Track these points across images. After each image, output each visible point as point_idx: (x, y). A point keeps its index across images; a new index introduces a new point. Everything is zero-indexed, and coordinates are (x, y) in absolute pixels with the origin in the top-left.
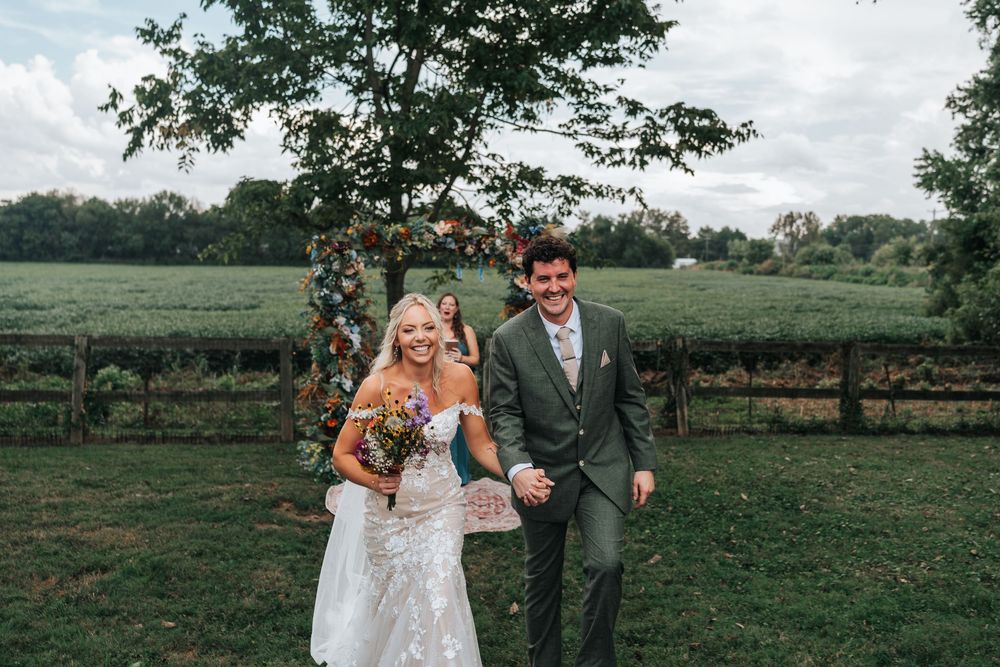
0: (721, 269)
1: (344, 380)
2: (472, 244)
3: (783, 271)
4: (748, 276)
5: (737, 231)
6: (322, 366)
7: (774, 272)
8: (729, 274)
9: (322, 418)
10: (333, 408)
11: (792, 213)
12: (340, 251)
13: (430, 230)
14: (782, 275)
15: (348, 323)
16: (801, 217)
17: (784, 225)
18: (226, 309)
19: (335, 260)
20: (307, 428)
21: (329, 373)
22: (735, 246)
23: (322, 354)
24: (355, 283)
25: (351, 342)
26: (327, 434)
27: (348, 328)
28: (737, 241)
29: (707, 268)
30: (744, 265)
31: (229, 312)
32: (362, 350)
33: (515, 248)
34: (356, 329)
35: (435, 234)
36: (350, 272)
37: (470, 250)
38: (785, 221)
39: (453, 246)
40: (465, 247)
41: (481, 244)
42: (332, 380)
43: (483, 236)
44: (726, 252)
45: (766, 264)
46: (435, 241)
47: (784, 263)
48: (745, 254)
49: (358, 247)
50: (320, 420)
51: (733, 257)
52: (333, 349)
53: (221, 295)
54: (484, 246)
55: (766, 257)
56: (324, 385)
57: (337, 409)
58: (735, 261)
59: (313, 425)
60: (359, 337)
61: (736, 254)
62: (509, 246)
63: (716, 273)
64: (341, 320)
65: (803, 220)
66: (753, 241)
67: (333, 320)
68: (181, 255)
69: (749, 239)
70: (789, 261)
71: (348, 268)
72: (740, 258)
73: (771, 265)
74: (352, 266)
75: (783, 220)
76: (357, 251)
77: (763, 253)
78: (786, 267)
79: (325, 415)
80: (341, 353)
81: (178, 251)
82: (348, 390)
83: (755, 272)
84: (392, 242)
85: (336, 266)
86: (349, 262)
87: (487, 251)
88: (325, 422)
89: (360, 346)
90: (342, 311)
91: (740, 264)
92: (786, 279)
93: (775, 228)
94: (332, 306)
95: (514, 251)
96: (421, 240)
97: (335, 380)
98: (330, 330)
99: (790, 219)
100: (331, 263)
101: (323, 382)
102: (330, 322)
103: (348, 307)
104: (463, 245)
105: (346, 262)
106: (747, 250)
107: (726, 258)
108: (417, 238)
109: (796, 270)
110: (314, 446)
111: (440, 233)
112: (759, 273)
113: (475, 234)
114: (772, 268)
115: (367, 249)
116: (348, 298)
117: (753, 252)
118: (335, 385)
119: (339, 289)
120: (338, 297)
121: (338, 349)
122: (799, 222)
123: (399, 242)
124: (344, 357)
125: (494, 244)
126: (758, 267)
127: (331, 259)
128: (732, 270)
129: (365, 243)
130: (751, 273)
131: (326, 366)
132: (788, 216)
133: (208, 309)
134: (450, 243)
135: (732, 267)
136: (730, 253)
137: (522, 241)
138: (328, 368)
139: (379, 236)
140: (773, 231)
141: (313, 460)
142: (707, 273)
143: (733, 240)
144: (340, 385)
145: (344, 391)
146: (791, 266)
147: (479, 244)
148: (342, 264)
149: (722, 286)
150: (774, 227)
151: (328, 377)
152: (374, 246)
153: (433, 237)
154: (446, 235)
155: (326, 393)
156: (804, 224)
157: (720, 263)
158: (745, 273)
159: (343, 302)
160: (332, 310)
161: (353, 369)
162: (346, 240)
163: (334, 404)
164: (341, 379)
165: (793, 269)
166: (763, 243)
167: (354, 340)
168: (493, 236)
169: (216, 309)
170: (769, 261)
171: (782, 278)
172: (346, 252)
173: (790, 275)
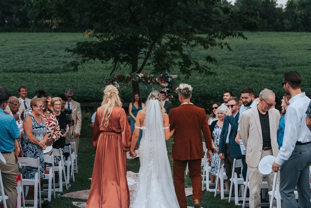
2: (149, 80)
12: (112, 82)
13: (137, 76)
35: (139, 77)
37: (149, 81)
39: (144, 81)
40: (148, 81)
43: (153, 77)
54: (153, 80)
62: (160, 81)
68: (8, 24)
76: (117, 82)
81: (6, 22)
84: (127, 79)
87: (154, 82)
95: (161, 82)
96: (135, 79)
104: (147, 80)
111: (140, 77)
113: (150, 77)
123: (129, 79)
125: (156, 80)
129: (119, 79)
137: (163, 79)
139: (123, 78)
152: (122, 80)
153: (138, 78)
154: (142, 77)
162: (114, 79)
168: (155, 78)
172: (114, 83)
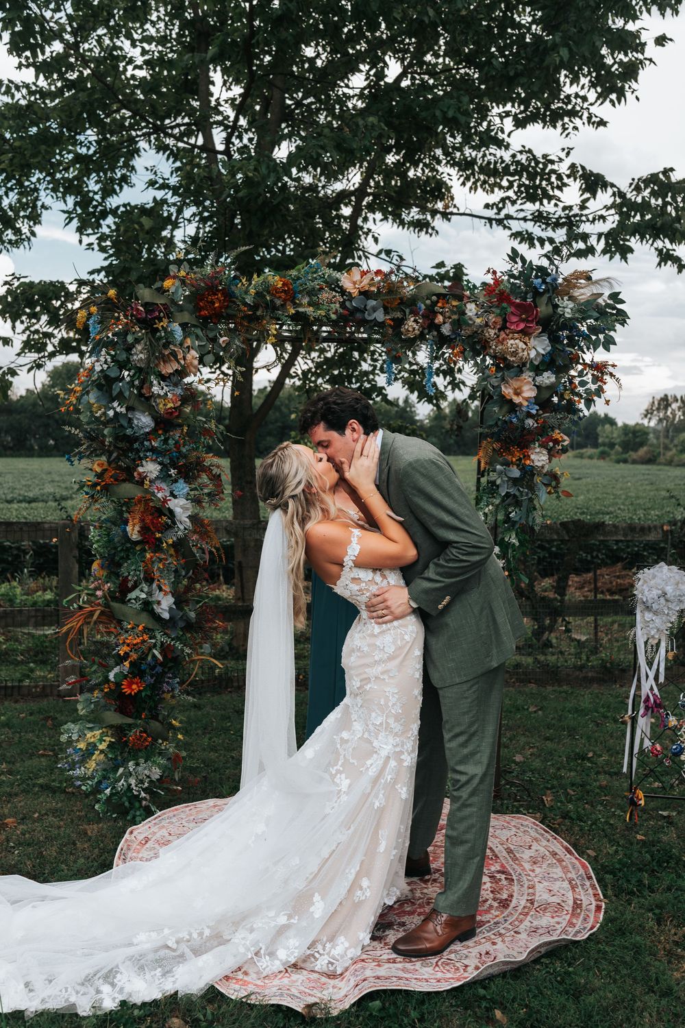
0: (591, 457)
1: (158, 596)
2: (415, 313)
3: (662, 459)
4: (622, 465)
5: (606, 415)
6: (113, 566)
7: (651, 460)
8: (601, 463)
9: (111, 676)
10: (134, 656)
11: (666, 396)
12: (148, 324)
13: (335, 286)
14: (659, 464)
15: (164, 476)
16: (676, 400)
17: (658, 409)
18: (31, 501)
19: (137, 341)
20: (79, 698)
21: (126, 580)
22: (604, 432)
23: (110, 541)
24: (179, 391)
25: (171, 513)
26: (122, 710)
27: (163, 486)
28: (607, 426)
29: (576, 457)
30: (617, 453)
31: (33, 505)
32: (195, 532)
33: (505, 321)
34: (182, 487)
35: (343, 292)
36: (169, 369)
37: (412, 324)
38: (659, 404)
39: (380, 316)
40: (403, 319)
41: (435, 313)
42: (132, 595)
43: (440, 296)
44: (596, 438)
45: (642, 451)
46: (343, 305)
47: (662, 450)
48: (618, 440)
49: (186, 317)
50: (107, 680)
51: (604, 444)
52: (133, 531)
53: (30, 486)
54: (440, 319)
55: (642, 444)
56: (115, 605)
57: (143, 658)
58: (606, 449)
59: (91, 690)
60: (189, 504)
61: (607, 440)
62: (492, 318)
63: (586, 461)
64: (150, 468)
65: (679, 404)
66: (626, 426)
67: (135, 469)
69: (620, 424)
70: (666, 448)
71: (166, 360)
72: (612, 445)
73: (646, 453)
74: (174, 354)
75: (656, 403)
76: (184, 326)
77: (637, 440)
78: (664, 454)
79: (116, 670)
80: (149, 539)
82: (166, 616)
83: (630, 460)
84: (255, 307)
85: (139, 355)
86: (166, 346)
87: (447, 328)
88: (118, 684)
89: (188, 523)
90: (153, 450)
91: (613, 452)
92: (667, 468)
93: (648, 413)
94: (132, 440)
95: (503, 328)
96: (315, 305)
97: (139, 594)
98: (128, 489)
99: (665, 402)
100: (129, 349)
101: (114, 599)
102: (128, 474)
103: (166, 441)
104: (399, 315)
105: (161, 347)
106: (619, 436)
107: (596, 445)
108: (305, 301)
109: (676, 459)
110: (93, 736)
111: (354, 291)
112: (634, 462)
113: (424, 293)
114: (648, 456)
115: (204, 323)
116: (164, 423)
117: (627, 438)
118: (138, 606)
119: (146, 400)
120: (144, 421)
121: (144, 530)
122: (675, 406)
123: (272, 307)
124: (157, 546)
125: (464, 313)
126: (633, 455)
127: (130, 339)
128: (604, 458)
129: (201, 309)
130: (625, 461)
131: (119, 565)
132: (662, 399)
133: (9, 502)
134: (374, 309)
135: (603, 456)
136: (600, 440)
137: (517, 306)
138: (123, 571)
139: (229, 295)
140: (646, 416)
141: (92, 765)
142: (577, 462)
143: (603, 426)
144: (147, 606)
145: (157, 618)
146: (669, 454)
147: (431, 313)
148: (151, 349)
149: (599, 475)
150: (647, 411)
151: (123, 590)
152: (218, 317)
153: (340, 298)
154: (366, 295)
155: (119, 622)
156: (679, 408)
157: (589, 451)
158: (618, 462)
159: (154, 431)
160: (131, 449)
161: (176, 571)
162: (160, 301)
163: (134, 647)
164: (150, 594)
165: (672, 457)
166: (638, 427)
167: (178, 510)
168: (460, 298)
169: (20, 502)
170: (645, 448)
171: (659, 467)
172: (160, 326)
173: (670, 463)
